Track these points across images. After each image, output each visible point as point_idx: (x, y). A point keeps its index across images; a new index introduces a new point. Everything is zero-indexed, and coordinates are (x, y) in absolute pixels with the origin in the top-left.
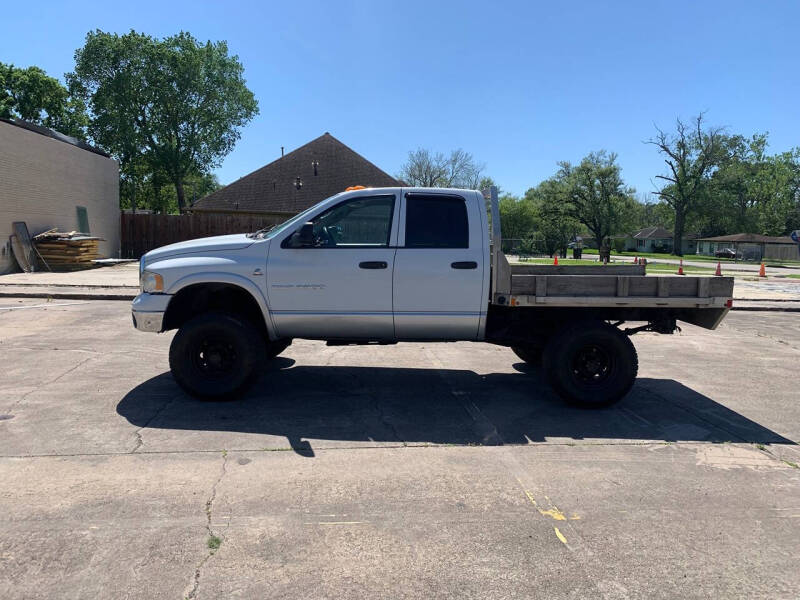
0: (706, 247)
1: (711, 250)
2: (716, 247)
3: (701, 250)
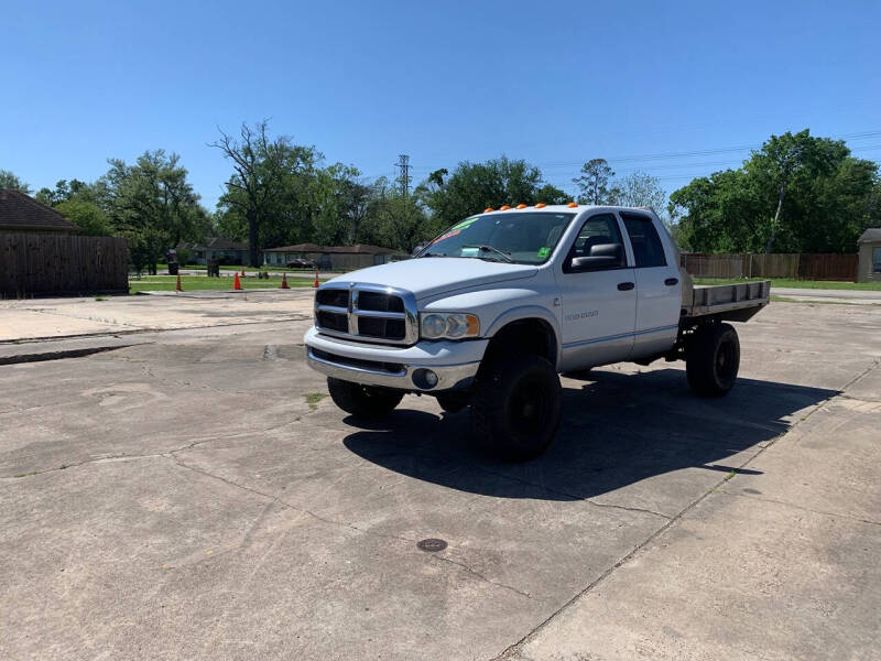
0: (274, 258)
1: (279, 261)
2: (283, 257)
3: (268, 261)
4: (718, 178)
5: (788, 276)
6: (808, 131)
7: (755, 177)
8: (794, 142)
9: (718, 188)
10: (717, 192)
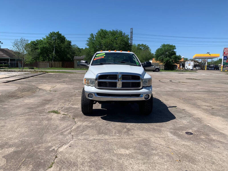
4: (38, 41)
5: (59, 67)
6: (59, 32)
7: (48, 42)
8: (56, 34)
9: (39, 44)
10: (38, 45)
